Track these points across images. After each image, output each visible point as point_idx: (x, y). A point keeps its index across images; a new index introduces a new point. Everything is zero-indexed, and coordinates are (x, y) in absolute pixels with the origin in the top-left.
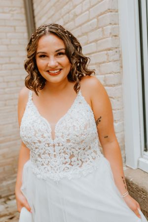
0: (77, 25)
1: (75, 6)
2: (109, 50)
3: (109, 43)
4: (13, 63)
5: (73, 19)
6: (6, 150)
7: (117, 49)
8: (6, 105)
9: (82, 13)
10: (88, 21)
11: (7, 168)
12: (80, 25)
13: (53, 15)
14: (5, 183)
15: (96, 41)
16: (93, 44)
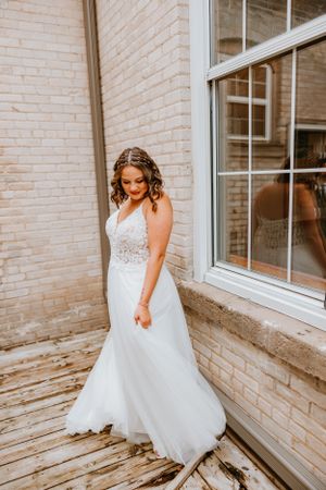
0: (153, 131)
1: (152, 111)
2: (182, 164)
3: (180, 158)
4: (71, 163)
5: (149, 124)
6: (56, 278)
7: (189, 165)
8: (59, 219)
9: (158, 120)
10: (164, 131)
11: (58, 301)
12: (156, 133)
13: (127, 110)
14: (54, 321)
15: (170, 153)
16: (168, 156)
